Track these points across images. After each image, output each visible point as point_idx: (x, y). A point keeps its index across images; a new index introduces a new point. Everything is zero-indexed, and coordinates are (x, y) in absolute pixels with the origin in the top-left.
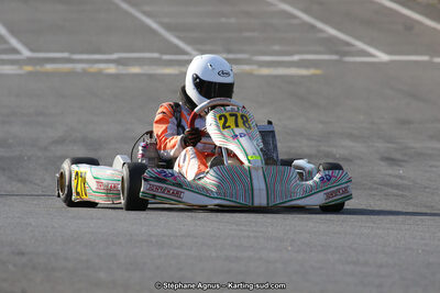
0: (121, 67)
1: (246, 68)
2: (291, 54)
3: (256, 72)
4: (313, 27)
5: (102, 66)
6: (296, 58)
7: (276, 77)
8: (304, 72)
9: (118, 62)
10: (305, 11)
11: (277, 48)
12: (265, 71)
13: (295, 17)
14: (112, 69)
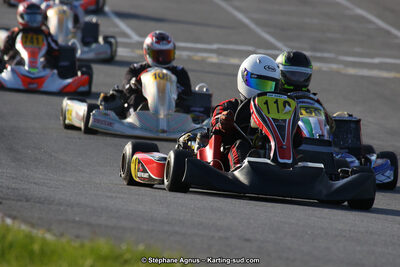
0: (221, 57)
1: (334, 67)
2: (372, 57)
3: (343, 71)
4: (388, 33)
5: (205, 55)
6: (377, 60)
7: (363, 77)
8: (385, 74)
9: (218, 52)
10: (379, 16)
11: (358, 50)
12: (352, 71)
13: (370, 22)
14: (214, 59)
